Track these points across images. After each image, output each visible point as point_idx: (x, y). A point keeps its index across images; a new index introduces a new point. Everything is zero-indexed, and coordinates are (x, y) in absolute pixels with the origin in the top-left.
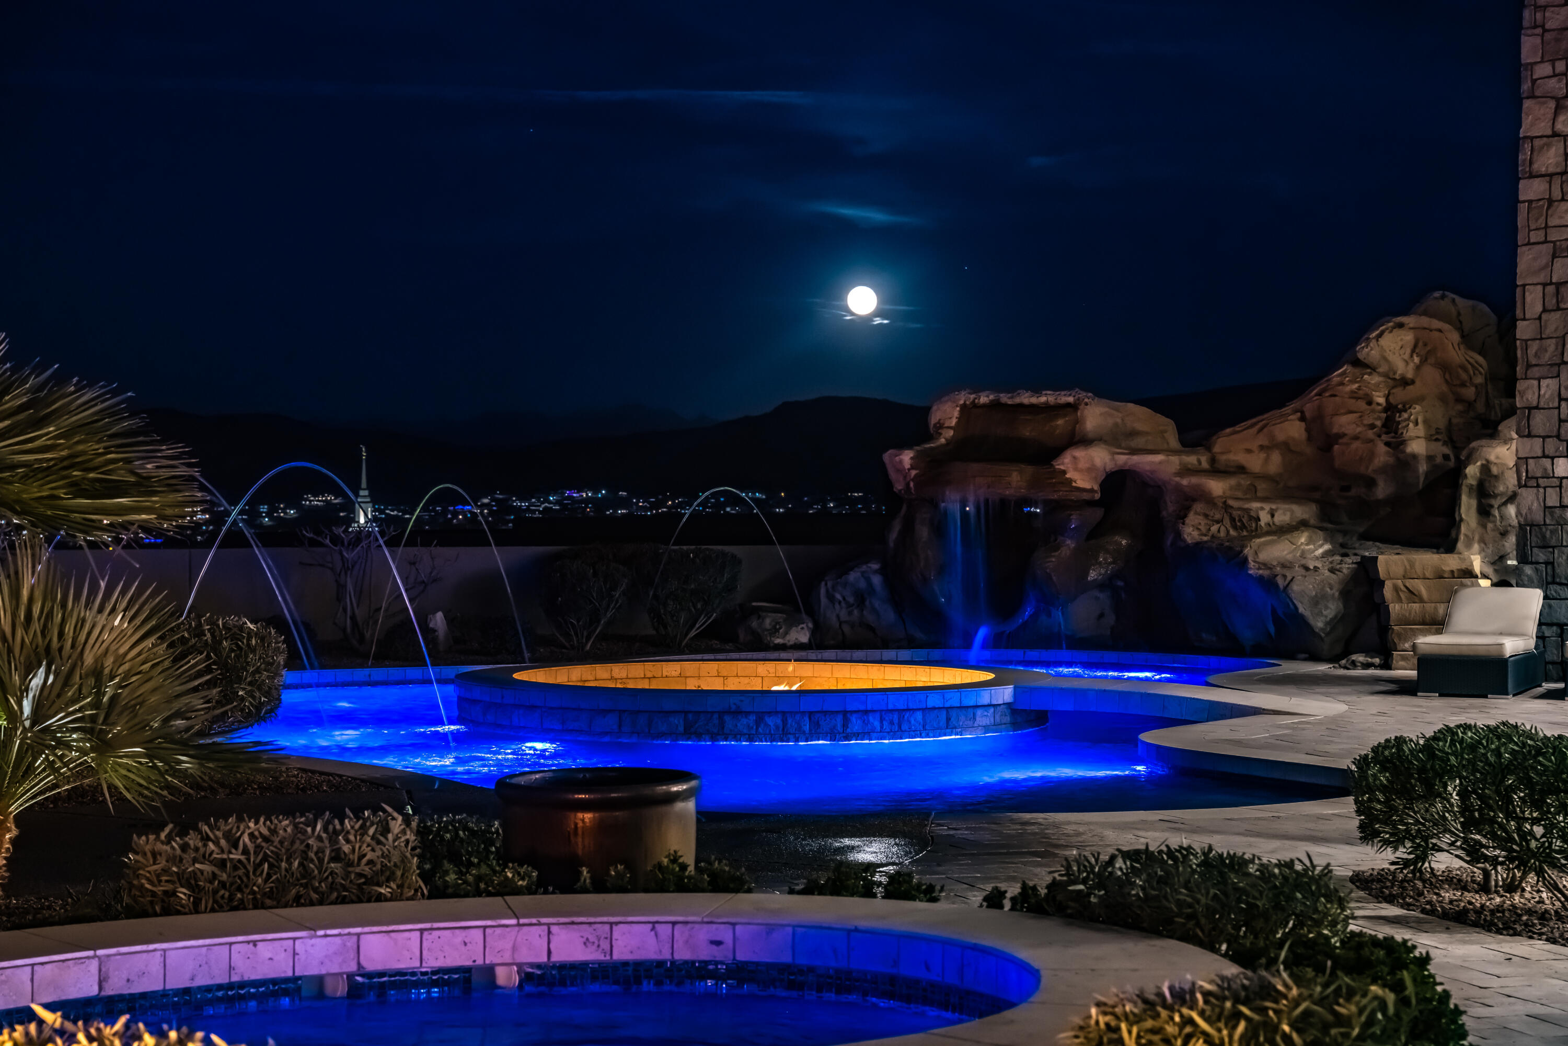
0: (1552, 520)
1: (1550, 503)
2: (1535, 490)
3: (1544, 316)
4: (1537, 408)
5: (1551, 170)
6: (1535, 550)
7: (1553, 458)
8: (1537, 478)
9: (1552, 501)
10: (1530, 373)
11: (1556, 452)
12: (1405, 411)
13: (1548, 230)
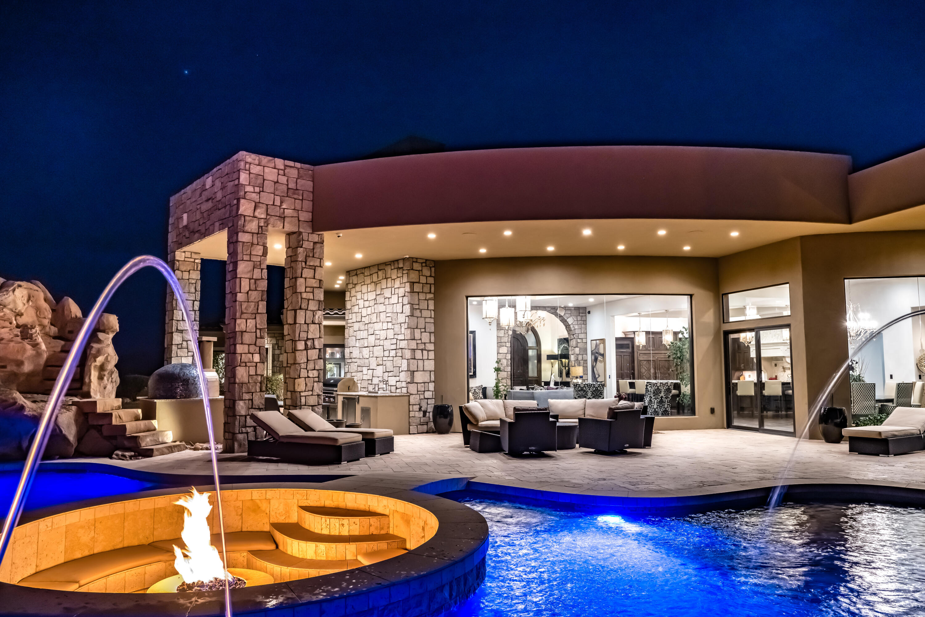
0: (252, 381)
1: (251, 373)
2: (245, 367)
3: (250, 292)
4: (245, 331)
5: (253, 231)
6: (244, 394)
7: (253, 354)
8: (246, 363)
9: (252, 372)
10: (243, 316)
11: (254, 351)
12: (34, 328)
13: (251, 256)
